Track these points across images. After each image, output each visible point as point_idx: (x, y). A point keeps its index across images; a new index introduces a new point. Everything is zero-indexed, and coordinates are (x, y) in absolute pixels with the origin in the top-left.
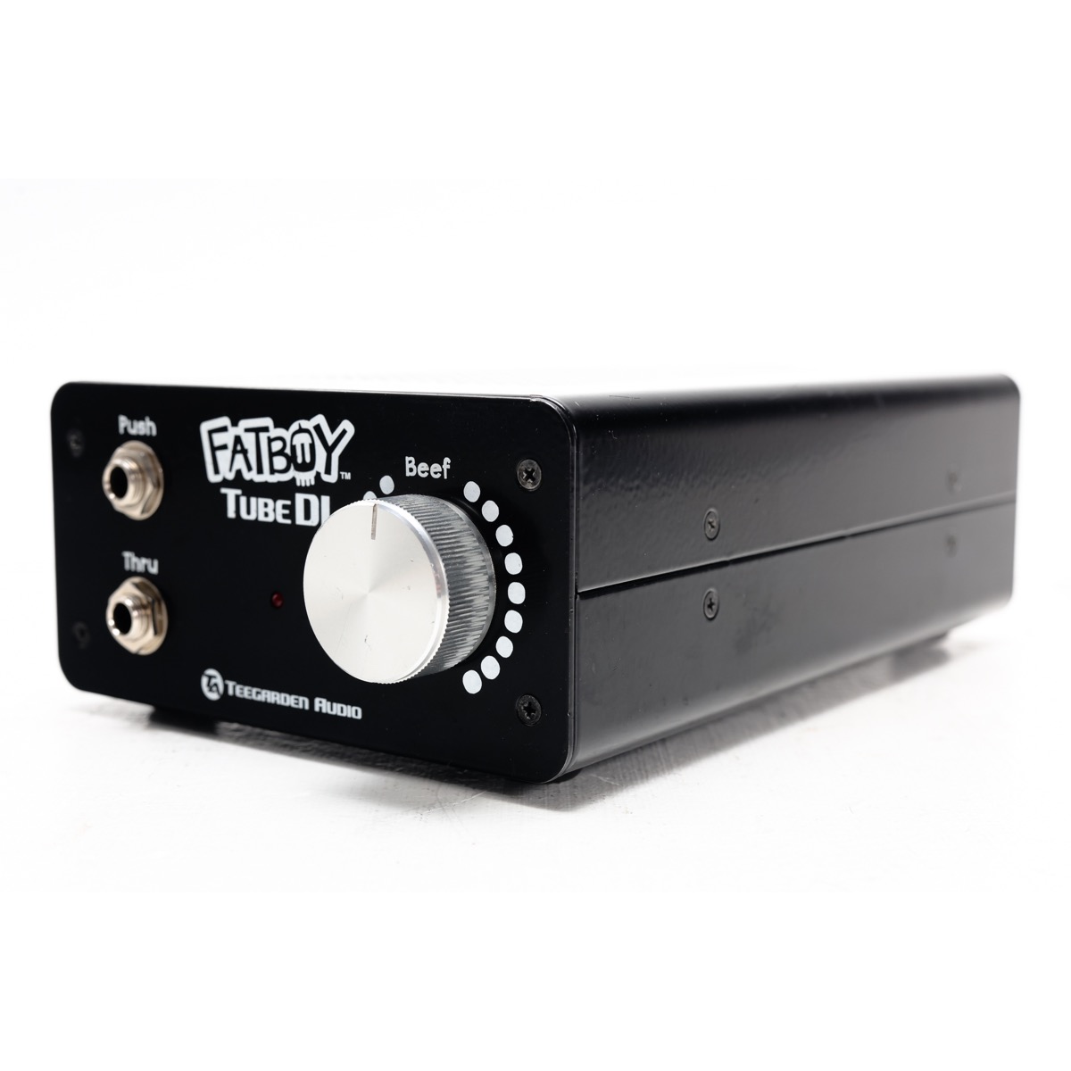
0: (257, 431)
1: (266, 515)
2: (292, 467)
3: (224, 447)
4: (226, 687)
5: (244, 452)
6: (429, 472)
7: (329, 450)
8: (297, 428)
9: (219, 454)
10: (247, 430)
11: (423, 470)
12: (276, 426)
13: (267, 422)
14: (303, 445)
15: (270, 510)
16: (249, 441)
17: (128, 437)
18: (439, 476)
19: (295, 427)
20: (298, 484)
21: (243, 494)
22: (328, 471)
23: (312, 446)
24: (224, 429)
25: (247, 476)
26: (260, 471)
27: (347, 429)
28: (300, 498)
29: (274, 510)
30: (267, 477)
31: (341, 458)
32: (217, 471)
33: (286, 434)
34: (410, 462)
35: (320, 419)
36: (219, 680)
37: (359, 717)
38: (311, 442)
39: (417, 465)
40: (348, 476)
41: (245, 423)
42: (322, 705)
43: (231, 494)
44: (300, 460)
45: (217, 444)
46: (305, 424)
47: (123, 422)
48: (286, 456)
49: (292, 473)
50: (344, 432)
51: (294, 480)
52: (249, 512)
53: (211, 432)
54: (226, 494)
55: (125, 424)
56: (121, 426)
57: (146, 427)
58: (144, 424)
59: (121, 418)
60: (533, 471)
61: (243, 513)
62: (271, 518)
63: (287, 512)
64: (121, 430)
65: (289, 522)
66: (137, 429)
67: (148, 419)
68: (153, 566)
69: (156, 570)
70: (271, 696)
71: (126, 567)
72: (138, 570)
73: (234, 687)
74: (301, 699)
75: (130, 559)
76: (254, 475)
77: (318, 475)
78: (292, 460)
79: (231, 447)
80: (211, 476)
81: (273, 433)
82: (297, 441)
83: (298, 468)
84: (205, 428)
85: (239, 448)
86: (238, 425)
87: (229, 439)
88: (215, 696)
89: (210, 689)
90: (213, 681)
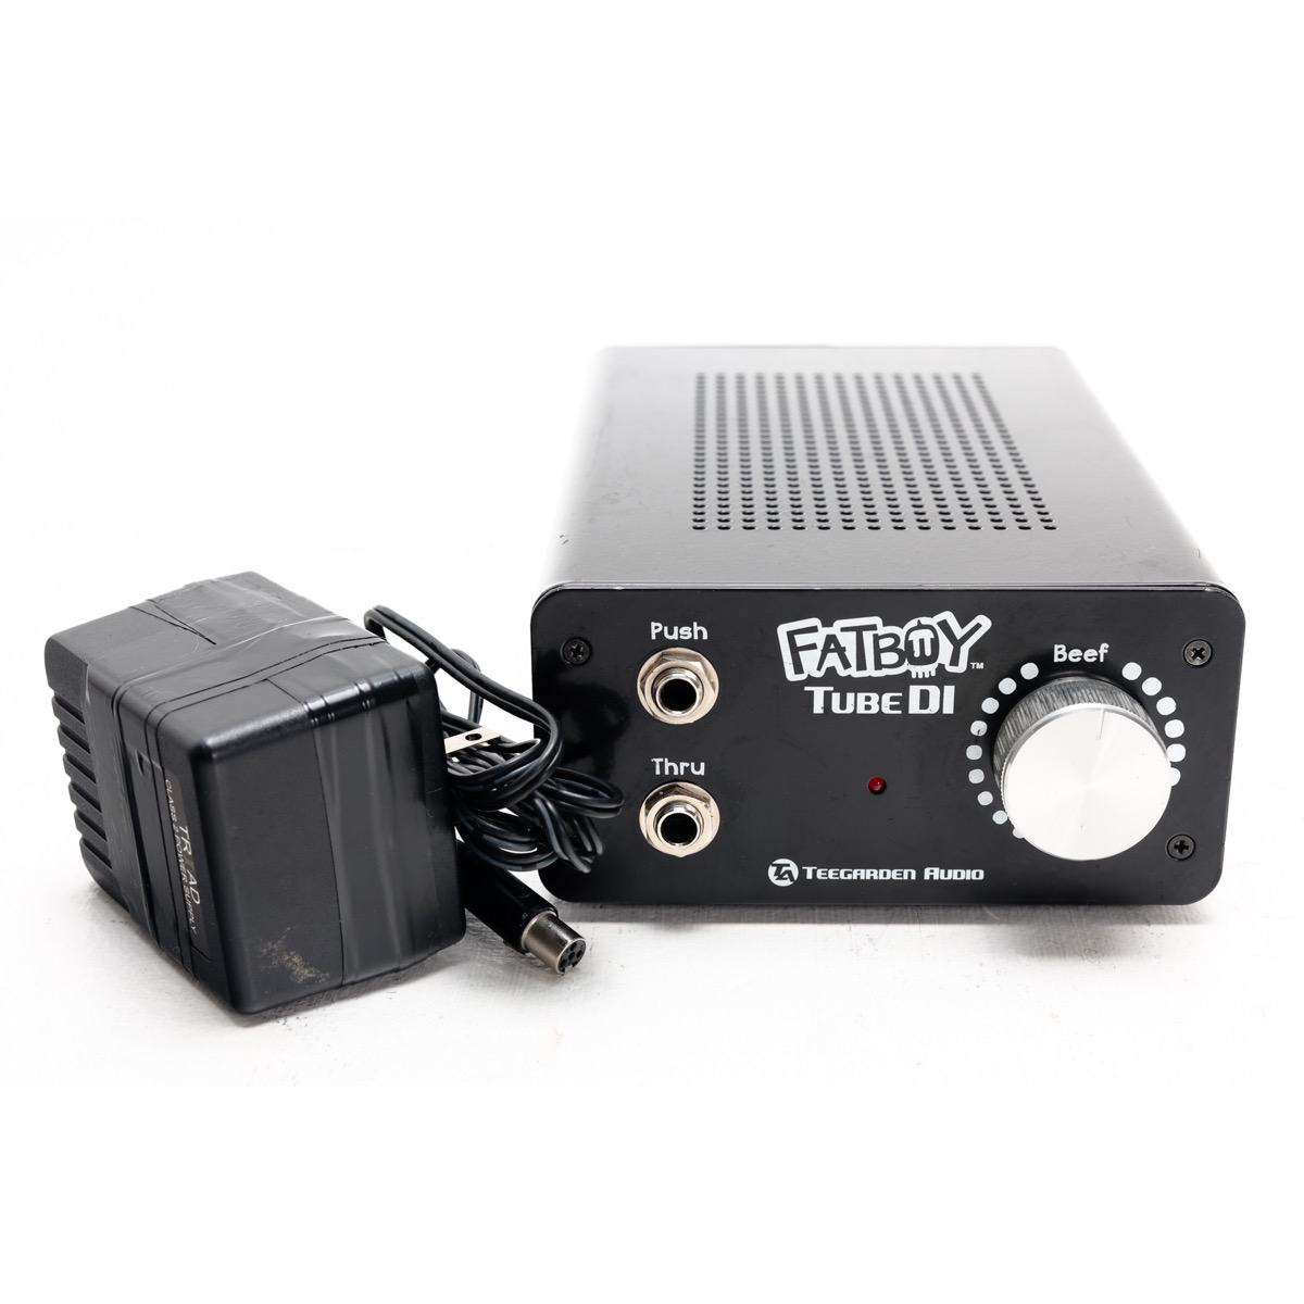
0: (859, 630)
1: (868, 707)
2: (907, 662)
3: (813, 647)
4: (802, 873)
5: (841, 651)
6: (1082, 657)
7: (957, 644)
8: (916, 624)
9: (802, 654)
10: (843, 630)
11: (1075, 655)
13: (877, 620)
14: (922, 642)
15: (873, 703)
16: (848, 641)
17: (662, 644)
18: (1094, 659)
19: (913, 623)
20: (914, 676)
21: (835, 691)
22: (955, 661)
23: (935, 641)
24: (814, 629)
25: (842, 672)
26: (861, 665)
27: (981, 624)
28: (915, 692)
29: (880, 703)
30: (871, 673)
32: (798, 669)
33: (901, 632)
34: (1060, 649)
35: (948, 616)
36: (792, 867)
38: (933, 637)
39: (1068, 651)
40: (980, 666)
41: (840, 624)
43: (818, 692)
44: (917, 654)
45: (800, 644)
46: (925, 621)
47: (656, 628)
48: (899, 652)
49: (906, 667)
50: (978, 626)
51: (908, 672)
52: (843, 706)
53: (791, 634)
54: (812, 692)
55: (659, 630)
56: (654, 632)
57: (692, 632)
58: (689, 629)
59: (653, 624)
60: (1202, 649)
61: (836, 708)
62: (874, 710)
63: (898, 703)
64: (654, 637)
65: (900, 712)
66: (679, 635)
67: (695, 624)
68: (697, 768)
69: (701, 772)
70: (865, 874)
71: (658, 772)
72: (675, 773)
73: (814, 872)
75: (662, 764)
76: (853, 672)
77: (941, 667)
78: (906, 655)
79: (820, 646)
80: (791, 675)
81: (882, 630)
82: (915, 637)
83: (914, 661)
84: (783, 630)
85: (832, 646)
86: (831, 625)
87: (819, 639)
88: (786, 883)
89: (780, 877)
90: (784, 869)
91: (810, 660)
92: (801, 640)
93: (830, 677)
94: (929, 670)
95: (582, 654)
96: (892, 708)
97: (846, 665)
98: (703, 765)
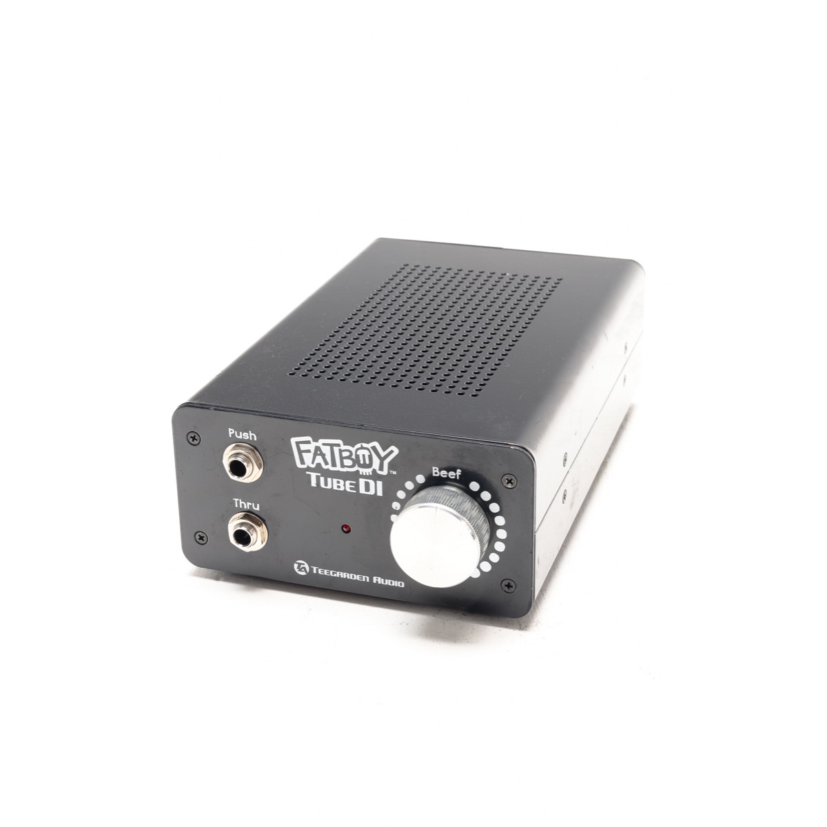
0: (332, 446)
1: (339, 487)
2: (356, 465)
3: (308, 451)
4: (311, 570)
5: (323, 455)
6: (447, 475)
7: (382, 459)
8: (360, 447)
9: (304, 454)
10: (324, 444)
11: (444, 474)
12: (346, 444)
13: (339, 442)
14: (364, 456)
15: (341, 485)
16: (326, 450)
17: (235, 440)
18: (454, 477)
19: (358, 446)
20: (361, 474)
21: (321, 476)
22: (381, 468)
23: (370, 456)
25: (325, 467)
26: (334, 465)
27: (393, 450)
28: (362, 482)
29: (344, 485)
30: (338, 468)
31: (390, 464)
32: (302, 462)
33: (353, 450)
34: (435, 469)
35: (376, 444)
36: (306, 566)
37: (403, 586)
38: (369, 454)
39: (440, 471)
40: (395, 473)
41: (321, 441)
42: (379, 580)
43: (313, 475)
44: (362, 462)
45: (303, 449)
46: (365, 445)
47: (231, 432)
48: (352, 459)
49: (356, 468)
50: (392, 452)
51: (358, 471)
52: (326, 484)
53: (298, 443)
54: (310, 475)
55: (233, 433)
56: (230, 433)
57: (249, 436)
58: (247, 434)
59: (230, 429)
60: (511, 480)
61: (322, 485)
62: (342, 489)
63: (353, 487)
64: (230, 436)
65: (355, 491)
66: (243, 436)
67: (250, 432)
68: (256, 507)
69: (258, 509)
70: (343, 575)
71: (236, 506)
72: (245, 507)
73: (317, 570)
74: (364, 577)
75: (238, 502)
76: (329, 467)
77: (374, 470)
78: (356, 462)
79: (313, 451)
80: (299, 465)
81: (343, 447)
82: (360, 453)
83: (360, 466)
84: (293, 440)
85: (319, 452)
86: (318, 441)
87: (312, 446)
88: (304, 573)
89: (300, 570)
90: (302, 566)
91: (308, 458)
92: (303, 447)
93: (318, 468)
94: (368, 471)
95: (196, 440)
96: (351, 489)
97: (326, 463)
98: (258, 505)
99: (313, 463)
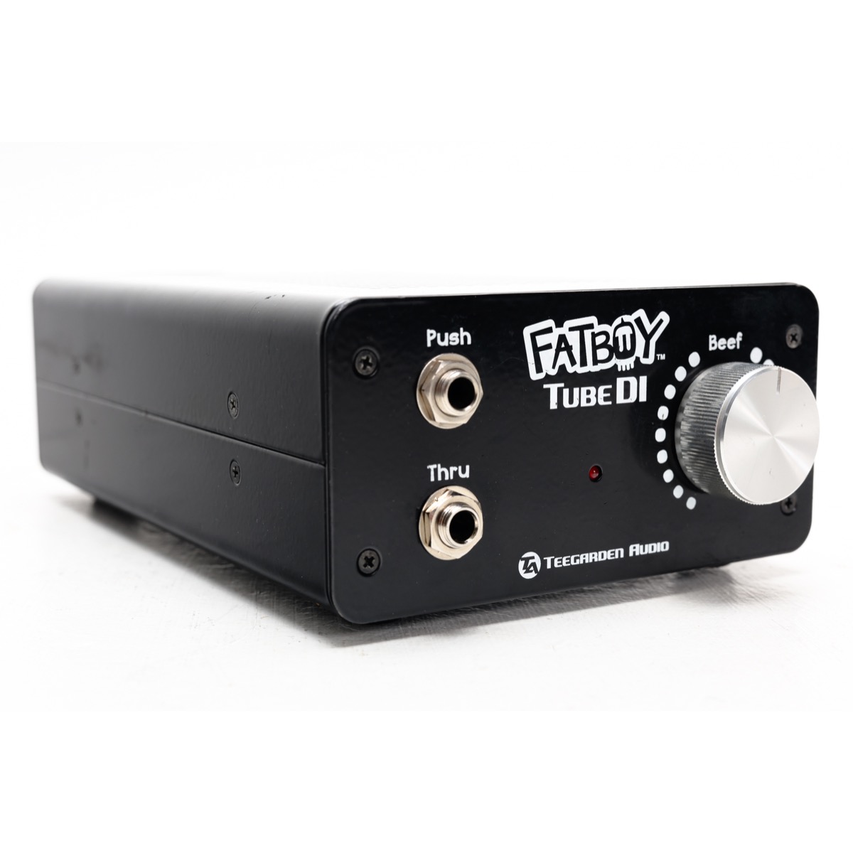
0: (581, 329)
1: (588, 400)
2: (614, 356)
3: (549, 346)
4: (544, 563)
5: (569, 349)
6: (726, 345)
7: (648, 338)
8: (620, 322)
9: (542, 354)
10: (571, 329)
11: (722, 344)
12: (600, 323)
13: (592, 319)
14: (624, 337)
15: (592, 396)
16: (573, 339)
17: (437, 349)
18: (733, 347)
19: (618, 321)
20: (619, 370)
21: (565, 387)
22: (646, 355)
23: (633, 336)
24: (549, 330)
25: (570, 369)
26: (584, 363)
27: (663, 319)
28: (620, 382)
29: (597, 396)
30: (591, 368)
31: (658, 343)
32: (539, 369)
33: (609, 329)
34: (713, 339)
35: (641, 313)
36: (537, 559)
37: (667, 548)
38: (632, 333)
39: (717, 340)
40: (663, 357)
41: (568, 324)
42: (637, 550)
43: (553, 388)
44: (621, 349)
45: (539, 345)
46: (627, 318)
47: (431, 335)
48: (609, 347)
49: (614, 361)
50: (661, 321)
51: (616, 366)
52: (571, 401)
53: (533, 336)
54: (549, 389)
55: (433, 337)
56: (429, 339)
57: (459, 337)
58: (456, 334)
59: (429, 332)
60: (797, 334)
61: (566, 404)
62: (593, 403)
63: (609, 395)
64: (429, 344)
65: (610, 403)
66: (449, 341)
67: (462, 329)
68: (464, 472)
69: (467, 475)
70: (588, 558)
71: (432, 479)
72: (447, 478)
73: (553, 561)
74: (617, 551)
75: (436, 470)
76: (578, 369)
77: (637, 359)
78: (614, 350)
79: (554, 346)
80: (534, 376)
81: (598, 328)
82: (620, 333)
83: (619, 356)
84: (527, 332)
85: (563, 346)
86: (561, 326)
88: (532, 575)
89: (528, 571)
90: (531, 561)
91: (547, 359)
92: (541, 340)
93: (563, 375)
94: (630, 363)
95: (371, 365)
98: (468, 467)
99: (554, 367)
